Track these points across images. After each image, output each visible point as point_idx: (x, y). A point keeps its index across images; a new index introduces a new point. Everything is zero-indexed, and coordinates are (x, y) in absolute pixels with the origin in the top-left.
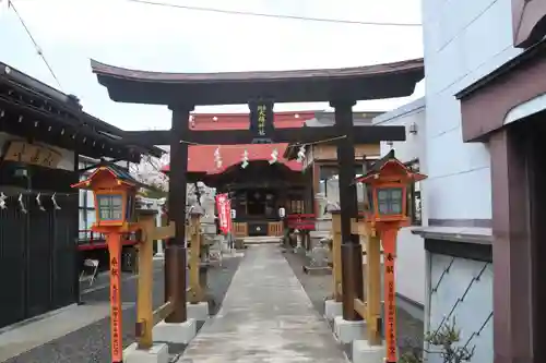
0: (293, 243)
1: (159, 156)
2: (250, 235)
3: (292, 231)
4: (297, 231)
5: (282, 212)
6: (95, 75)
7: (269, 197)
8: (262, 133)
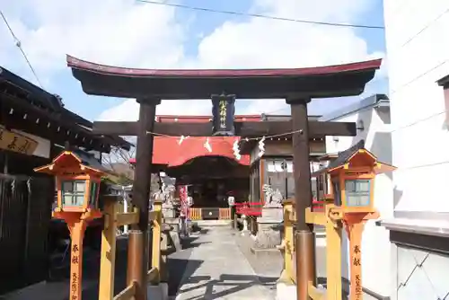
0: (240, 227)
1: (128, 149)
2: (204, 219)
3: (239, 216)
4: (244, 216)
5: (231, 200)
6: (70, 68)
7: (221, 187)
8: (223, 126)
